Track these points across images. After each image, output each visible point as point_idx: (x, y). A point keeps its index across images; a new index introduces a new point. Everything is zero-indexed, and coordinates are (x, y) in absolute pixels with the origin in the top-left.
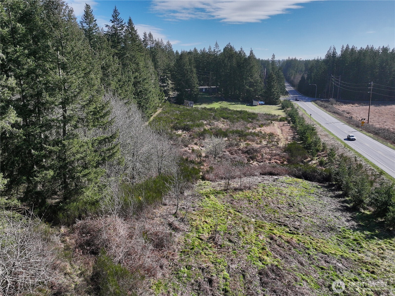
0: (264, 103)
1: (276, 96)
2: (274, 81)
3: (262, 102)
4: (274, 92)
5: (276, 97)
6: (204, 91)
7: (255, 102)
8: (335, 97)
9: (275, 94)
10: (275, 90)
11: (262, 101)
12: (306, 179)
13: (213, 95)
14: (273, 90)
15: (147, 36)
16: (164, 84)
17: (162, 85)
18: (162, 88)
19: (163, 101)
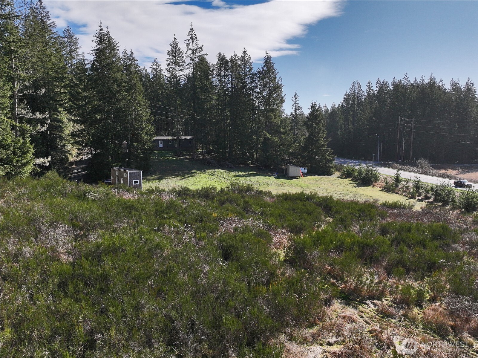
6: (161, 146)
7: (292, 170)
13: (184, 155)
16: (38, 115)
17: (29, 116)
18: (28, 127)
19: (29, 168)
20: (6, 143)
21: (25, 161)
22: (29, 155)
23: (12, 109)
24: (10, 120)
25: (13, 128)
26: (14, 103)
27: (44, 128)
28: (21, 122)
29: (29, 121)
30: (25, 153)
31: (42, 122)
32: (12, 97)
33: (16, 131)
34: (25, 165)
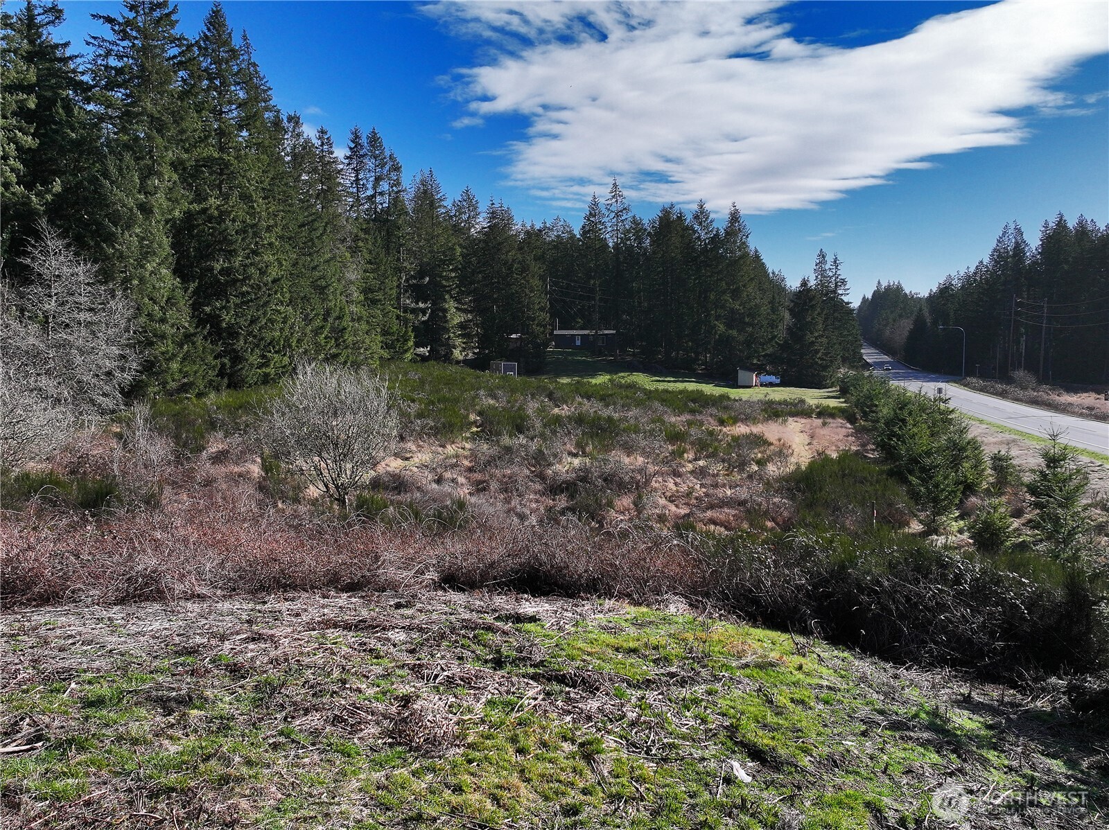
0: (778, 381)
1: (822, 359)
2: (813, 307)
3: (773, 379)
4: (813, 343)
5: (820, 362)
6: (578, 343)
7: (742, 375)
8: (1032, 367)
9: (817, 352)
10: (816, 338)
11: (769, 374)
12: (835, 640)
13: (606, 355)
14: (810, 338)
15: (364, 141)
16: (421, 305)
17: (413, 305)
18: (411, 316)
19: (409, 356)
20: (392, 331)
21: (406, 348)
22: (411, 343)
23: (398, 299)
24: (395, 310)
25: (398, 317)
26: (400, 293)
27: (425, 318)
28: (405, 312)
29: (414, 311)
30: (406, 341)
31: (424, 311)
32: (398, 286)
33: (400, 321)
34: (406, 351)
